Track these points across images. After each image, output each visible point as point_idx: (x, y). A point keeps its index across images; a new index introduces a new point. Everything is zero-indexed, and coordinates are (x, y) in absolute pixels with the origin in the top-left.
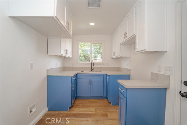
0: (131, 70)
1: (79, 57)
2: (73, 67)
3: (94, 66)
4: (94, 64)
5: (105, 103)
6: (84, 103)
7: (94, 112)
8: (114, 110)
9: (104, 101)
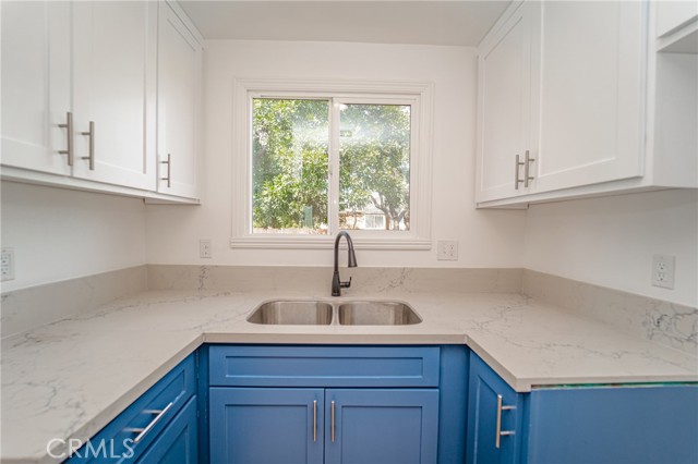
1: (251, 196)
2: (203, 268)
3: (352, 263)
4: (351, 251)
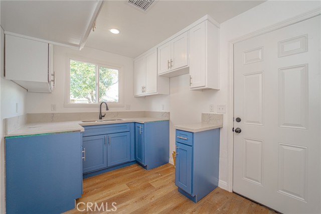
0: (171, 114)
5: (136, 171)
6: (100, 182)
7: (129, 189)
8: (155, 175)
9: (132, 169)
